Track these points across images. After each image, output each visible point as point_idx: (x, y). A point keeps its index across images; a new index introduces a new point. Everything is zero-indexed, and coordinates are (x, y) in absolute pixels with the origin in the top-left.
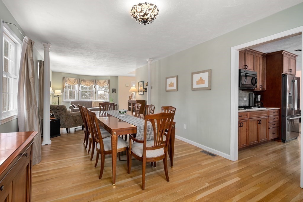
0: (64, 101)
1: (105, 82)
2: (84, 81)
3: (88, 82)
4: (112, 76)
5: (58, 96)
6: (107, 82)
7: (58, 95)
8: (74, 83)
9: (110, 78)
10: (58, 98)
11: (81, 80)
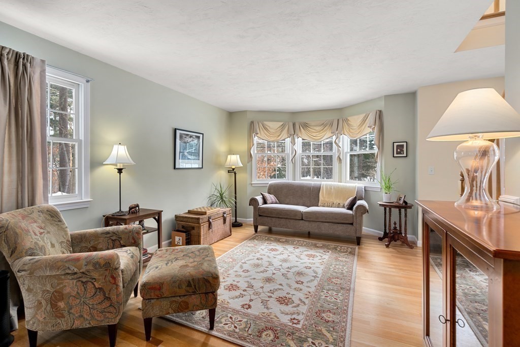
0: (253, 183)
1: (364, 121)
2: (305, 126)
3: (318, 128)
4: (389, 98)
5: (233, 169)
6: (371, 119)
7: (233, 167)
8: (279, 136)
9: (381, 106)
10: (235, 174)
11: (297, 126)
